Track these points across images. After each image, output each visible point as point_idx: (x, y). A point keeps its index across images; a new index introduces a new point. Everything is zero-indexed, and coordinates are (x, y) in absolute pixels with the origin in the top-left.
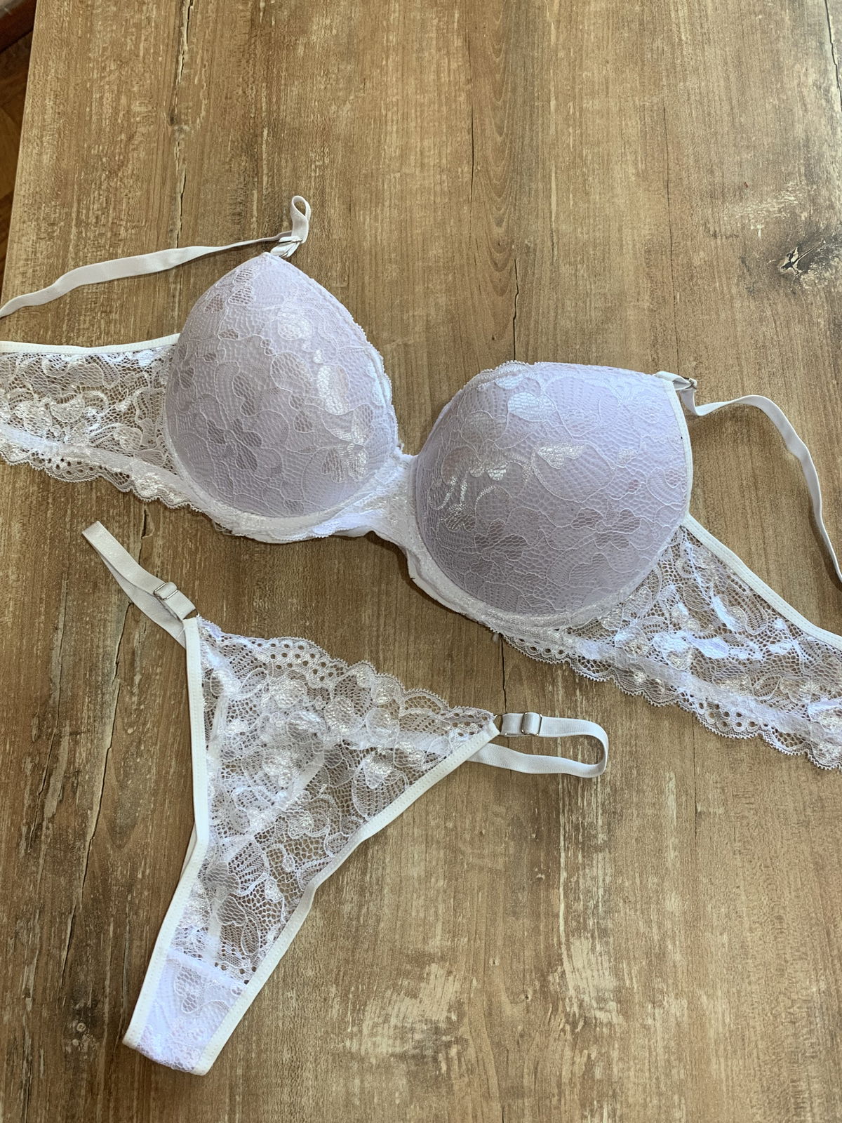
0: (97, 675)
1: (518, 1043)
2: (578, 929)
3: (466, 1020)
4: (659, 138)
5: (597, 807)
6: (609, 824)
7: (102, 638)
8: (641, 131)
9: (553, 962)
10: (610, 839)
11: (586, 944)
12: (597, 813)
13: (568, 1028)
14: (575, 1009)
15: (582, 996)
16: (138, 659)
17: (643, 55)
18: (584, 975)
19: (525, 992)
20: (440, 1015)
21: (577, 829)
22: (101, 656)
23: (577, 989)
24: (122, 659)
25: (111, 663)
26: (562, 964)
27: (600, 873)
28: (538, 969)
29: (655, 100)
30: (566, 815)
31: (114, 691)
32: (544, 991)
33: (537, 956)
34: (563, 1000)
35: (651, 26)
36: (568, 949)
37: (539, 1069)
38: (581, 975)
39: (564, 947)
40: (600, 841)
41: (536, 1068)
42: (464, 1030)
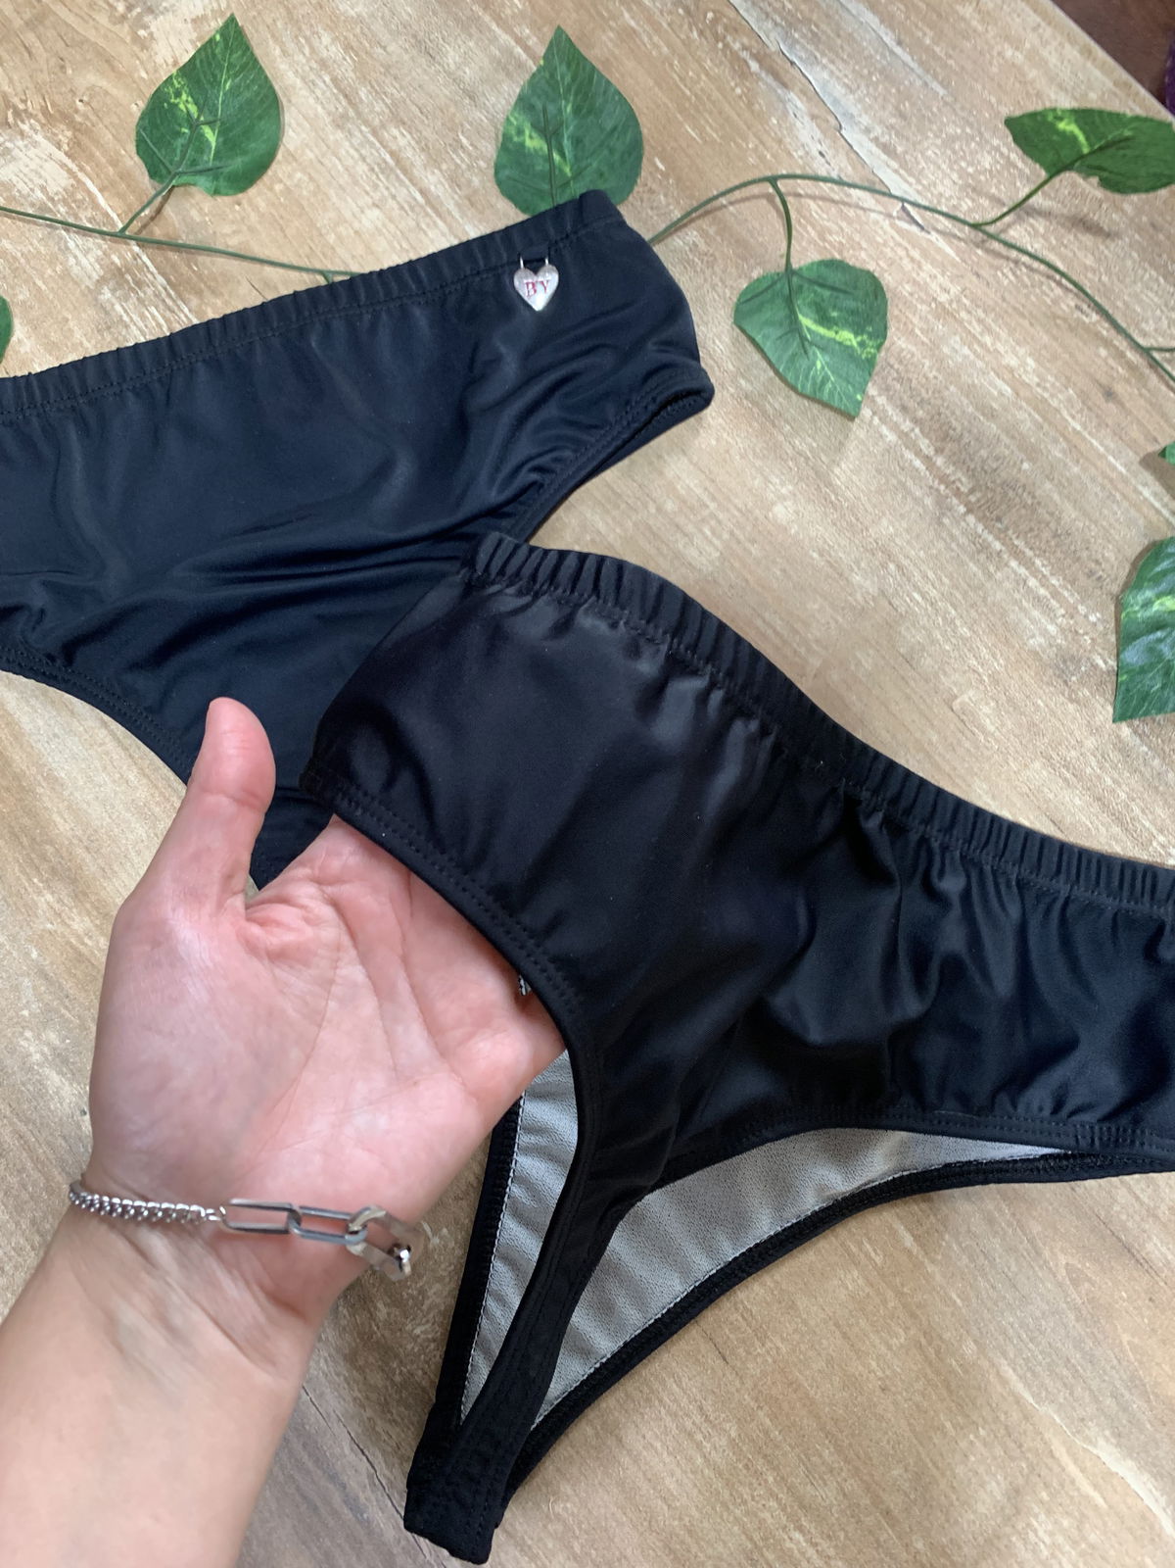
0: (804, 36)
1: (62, 59)
2: (72, 195)
3: (128, 40)
5: (132, 320)
6: (107, 313)
7: (837, 73)
9: (77, 149)
10: (96, 299)
11: (52, 189)
12: (128, 314)
13: (21, 106)
14: (25, 127)
15: (26, 142)
16: (774, 84)
18: (37, 160)
19: (88, 104)
20: (156, 25)
21: (139, 284)
22: (818, 55)
23: (35, 144)
24: (792, 70)
25: (801, 58)
26: (66, 154)
27: (84, 261)
28: (88, 132)
30: (160, 288)
31: (768, 37)
32: (67, 118)
33: (97, 142)
34: (43, 125)
35: (869, 1521)
36: (70, 171)
37: (26, 55)
38: (41, 158)
39: (75, 169)
40: (106, 290)
41: (30, 53)
42: (124, 30)
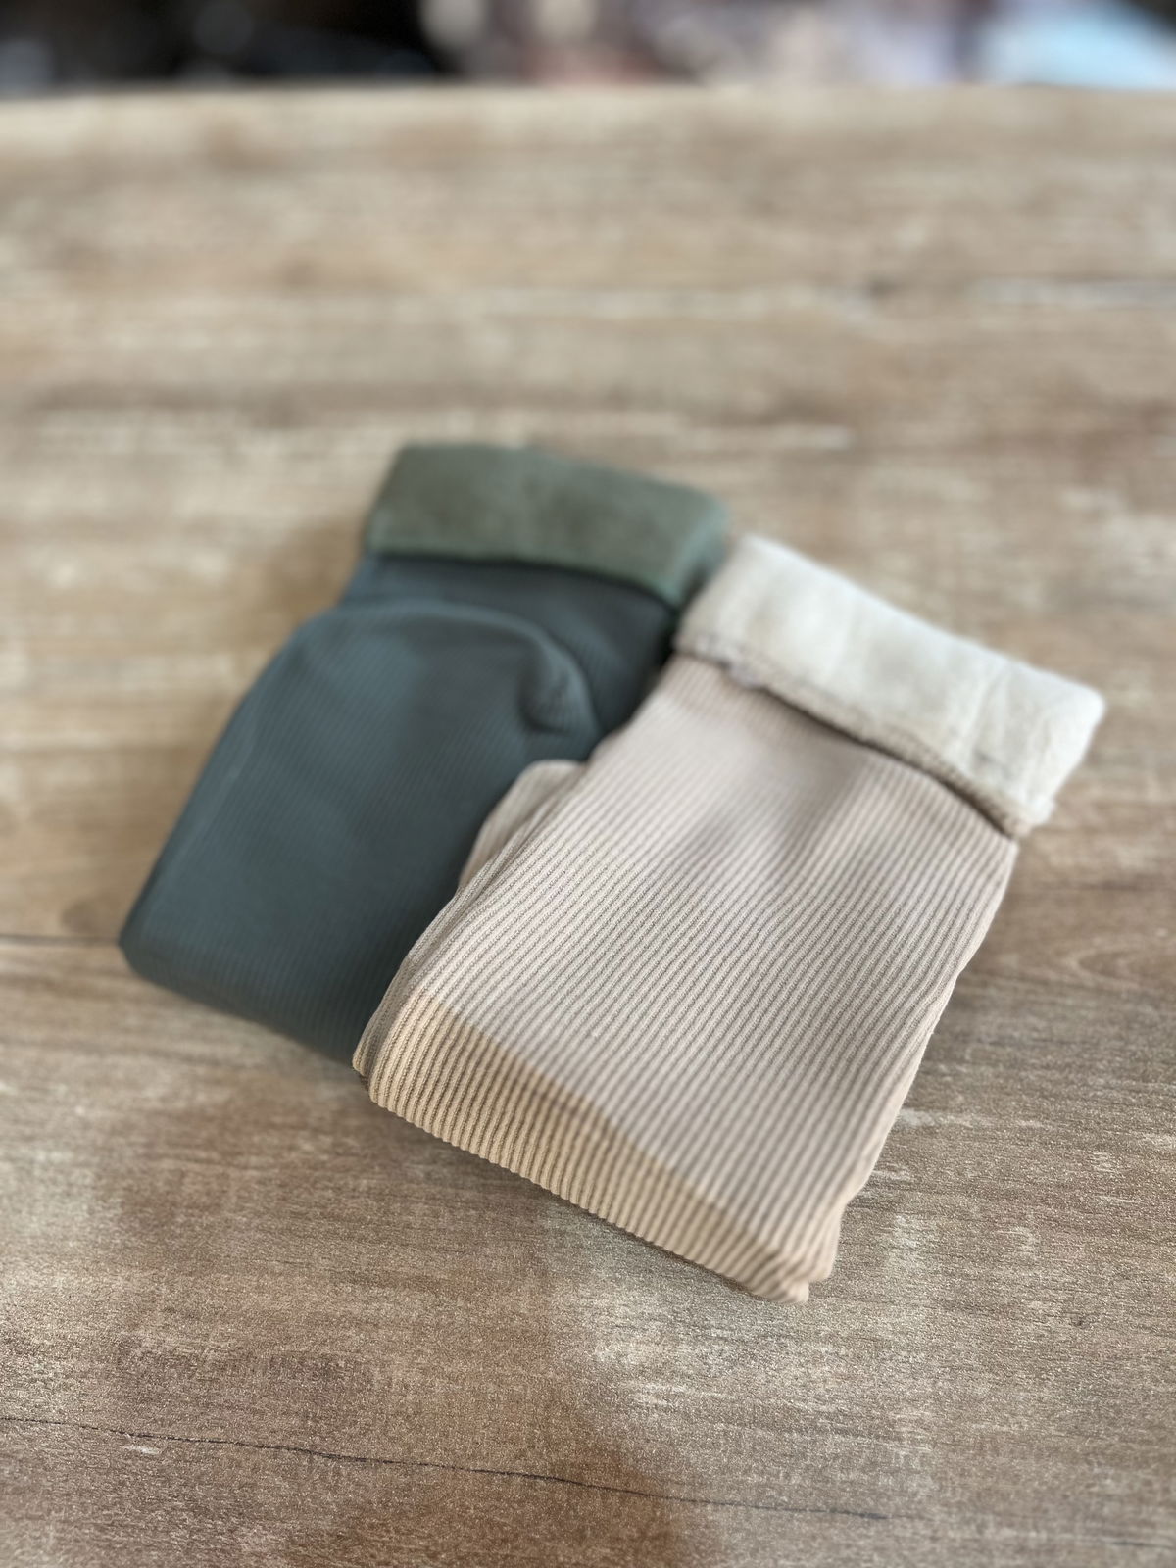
4: (754, 1479)
8: (788, 1412)
17: (1118, 1461)
29: (921, 1486)
